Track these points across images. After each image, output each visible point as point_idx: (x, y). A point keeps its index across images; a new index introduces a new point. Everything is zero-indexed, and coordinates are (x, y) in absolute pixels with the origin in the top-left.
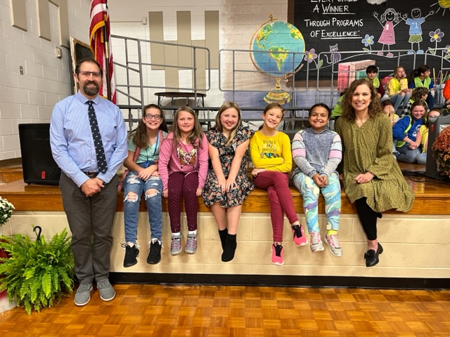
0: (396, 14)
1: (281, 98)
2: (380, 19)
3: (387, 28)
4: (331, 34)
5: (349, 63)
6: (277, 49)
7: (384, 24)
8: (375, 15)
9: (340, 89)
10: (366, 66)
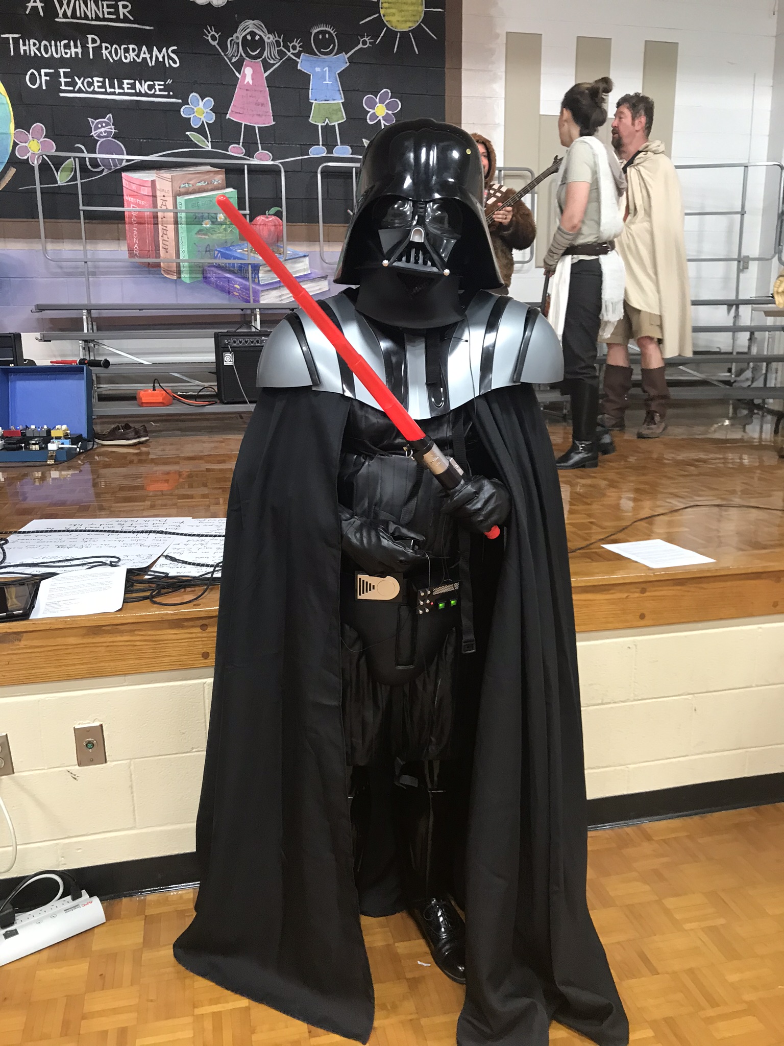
0: (269, 38)
2: (225, 49)
3: (249, 79)
4: (90, 84)
5: (154, 173)
7: (239, 65)
8: (211, 36)
9: (136, 246)
10: (200, 184)
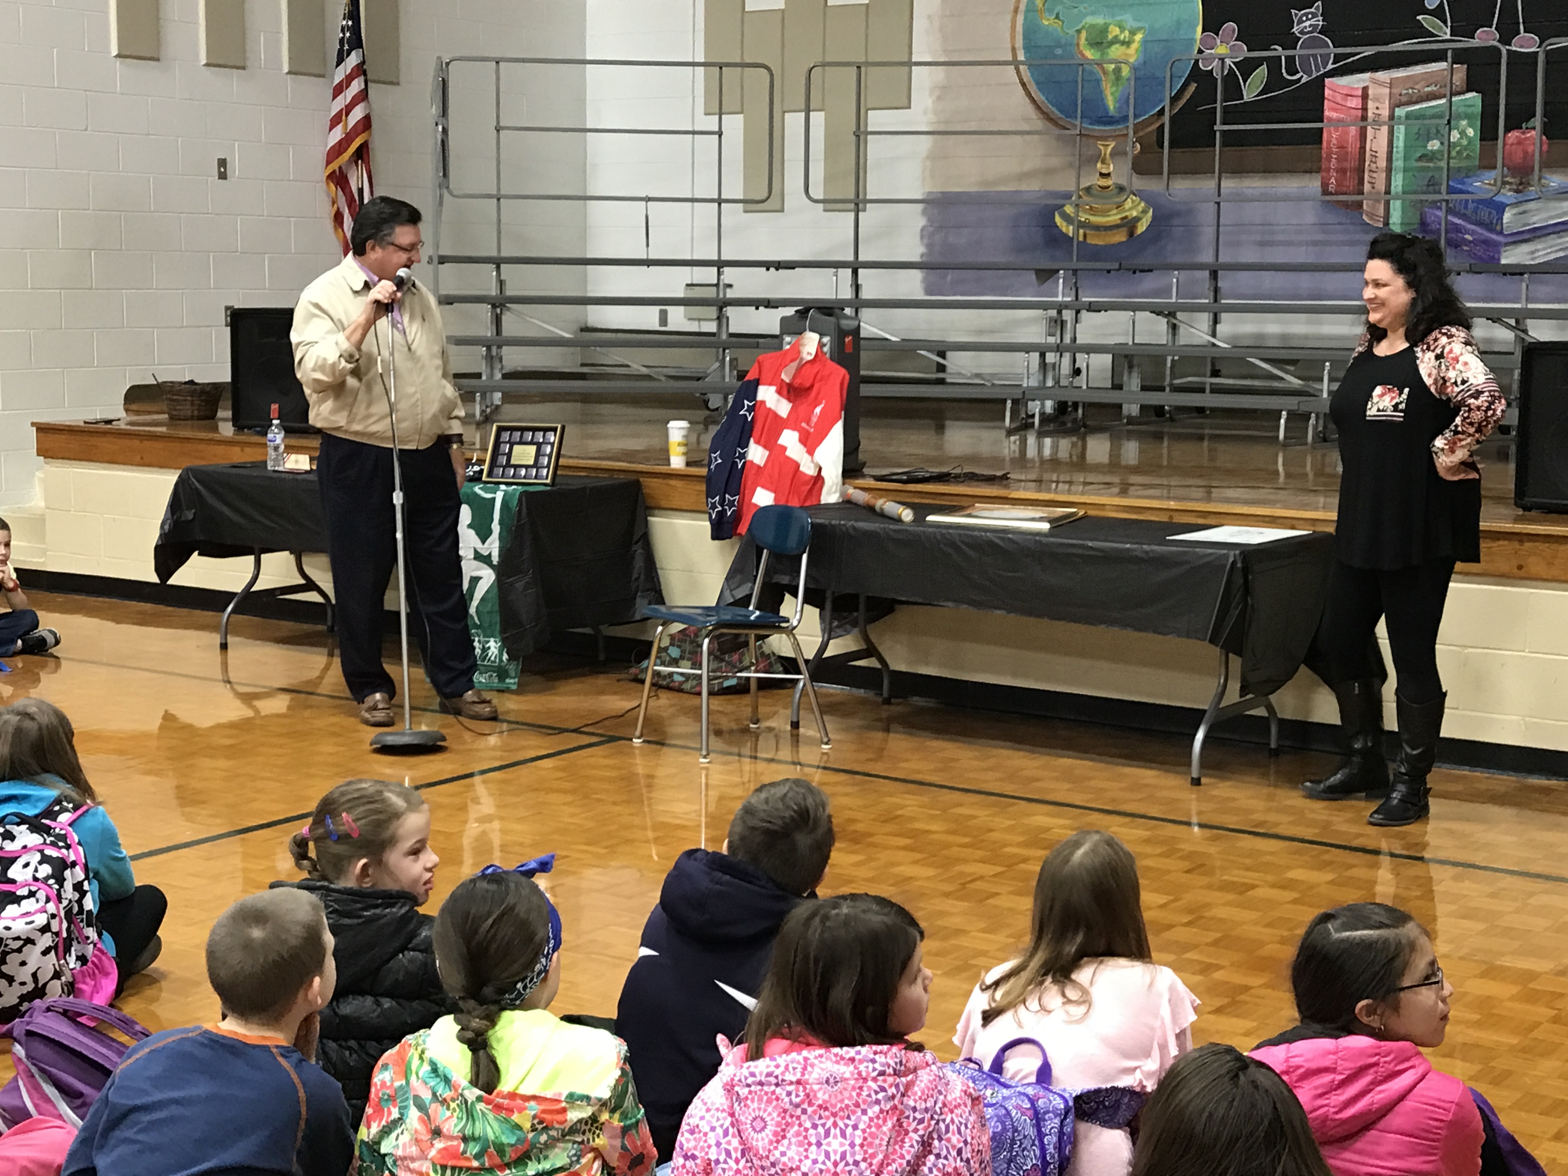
1: (1114, 218)
5: (1367, 76)
6: (1105, 30)
9: (1333, 180)
10: (1429, 89)
